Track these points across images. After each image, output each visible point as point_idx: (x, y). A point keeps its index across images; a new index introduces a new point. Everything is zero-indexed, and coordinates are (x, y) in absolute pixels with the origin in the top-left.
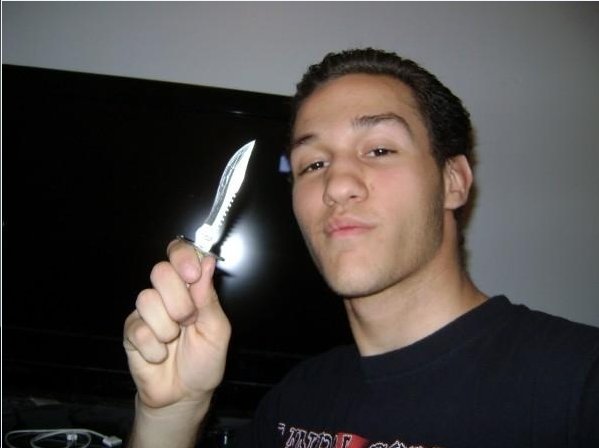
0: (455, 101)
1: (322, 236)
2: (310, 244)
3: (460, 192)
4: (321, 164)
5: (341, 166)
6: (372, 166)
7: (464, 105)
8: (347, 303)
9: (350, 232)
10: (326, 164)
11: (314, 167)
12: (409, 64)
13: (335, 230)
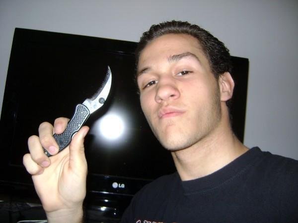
0: (220, 44)
1: (157, 119)
2: (151, 125)
3: (228, 92)
4: (154, 82)
5: (164, 81)
6: (180, 80)
7: (226, 45)
8: (173, 154)
9: (171, 115)
10: (156, 82)
11: (150, 84)
12: (195, 27)
13: (163, 115)
